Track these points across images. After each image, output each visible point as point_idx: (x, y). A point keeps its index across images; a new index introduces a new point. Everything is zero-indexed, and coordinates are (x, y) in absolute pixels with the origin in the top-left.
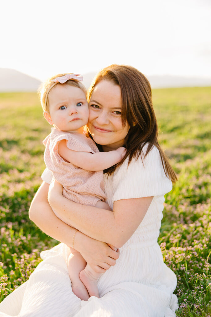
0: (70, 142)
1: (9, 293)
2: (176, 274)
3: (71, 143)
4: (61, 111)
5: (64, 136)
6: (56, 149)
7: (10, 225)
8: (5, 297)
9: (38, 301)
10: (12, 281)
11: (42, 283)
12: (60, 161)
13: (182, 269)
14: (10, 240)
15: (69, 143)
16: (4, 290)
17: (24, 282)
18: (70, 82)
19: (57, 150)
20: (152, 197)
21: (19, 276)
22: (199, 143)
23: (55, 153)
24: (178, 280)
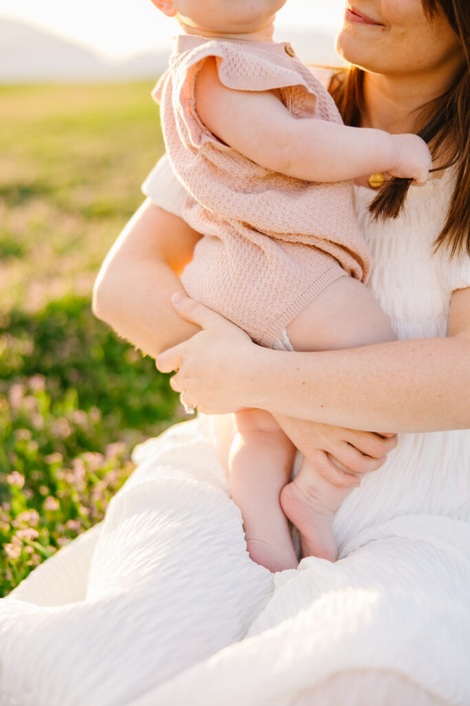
0: (229, 68)
1: (44, 558)
3: (232, 69)
6: (188, 95)
7: (37, 383)
8: (32, 568)
9: (141, 564)
10: (52, 527)
11: (153, 515)
12: (200, 137)
15: (225, 71)
16: (29, 549)
17: (86, 529)
19: (191, 99)
21: (73, 514)
23: (187, 109)
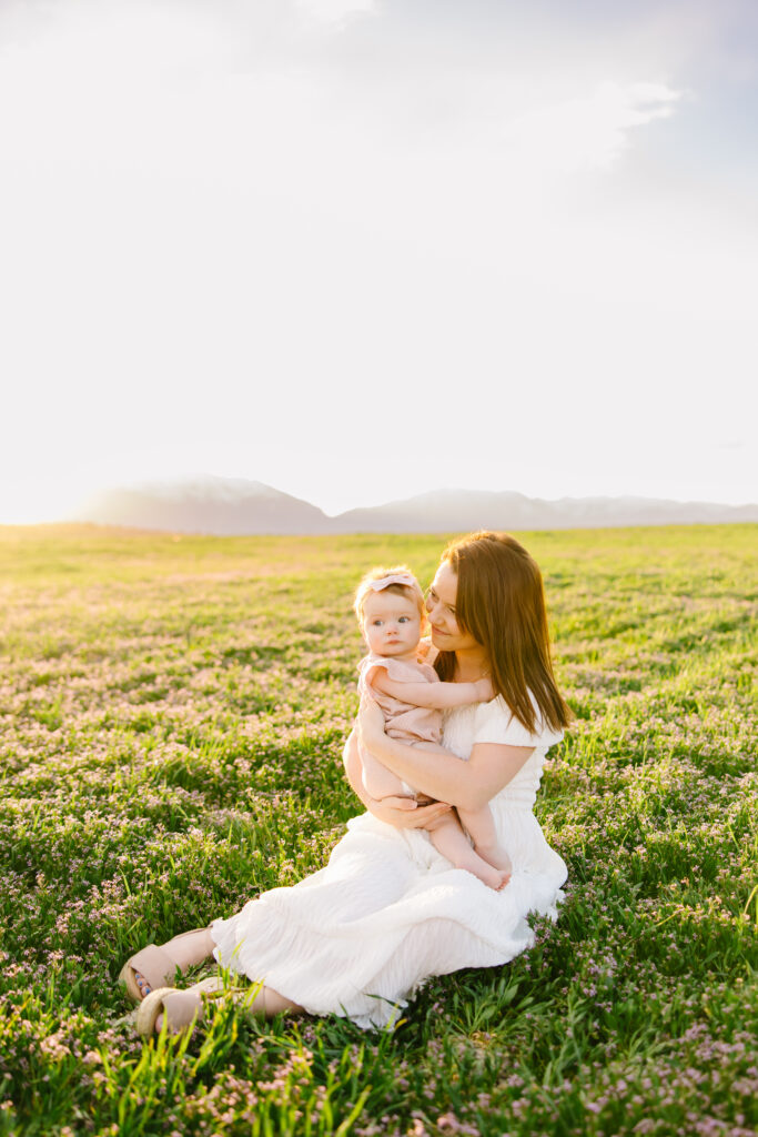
2: (567, 863)
4: (375, 627)
5: (382, 661)
13: (577, 854)
14: (289, 814)
18: (395, 588)
20: (534, 748)
22: (664, 659)
24: (569, 870)
